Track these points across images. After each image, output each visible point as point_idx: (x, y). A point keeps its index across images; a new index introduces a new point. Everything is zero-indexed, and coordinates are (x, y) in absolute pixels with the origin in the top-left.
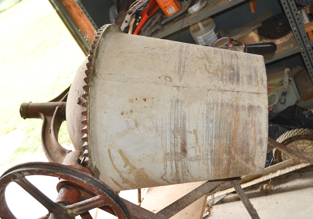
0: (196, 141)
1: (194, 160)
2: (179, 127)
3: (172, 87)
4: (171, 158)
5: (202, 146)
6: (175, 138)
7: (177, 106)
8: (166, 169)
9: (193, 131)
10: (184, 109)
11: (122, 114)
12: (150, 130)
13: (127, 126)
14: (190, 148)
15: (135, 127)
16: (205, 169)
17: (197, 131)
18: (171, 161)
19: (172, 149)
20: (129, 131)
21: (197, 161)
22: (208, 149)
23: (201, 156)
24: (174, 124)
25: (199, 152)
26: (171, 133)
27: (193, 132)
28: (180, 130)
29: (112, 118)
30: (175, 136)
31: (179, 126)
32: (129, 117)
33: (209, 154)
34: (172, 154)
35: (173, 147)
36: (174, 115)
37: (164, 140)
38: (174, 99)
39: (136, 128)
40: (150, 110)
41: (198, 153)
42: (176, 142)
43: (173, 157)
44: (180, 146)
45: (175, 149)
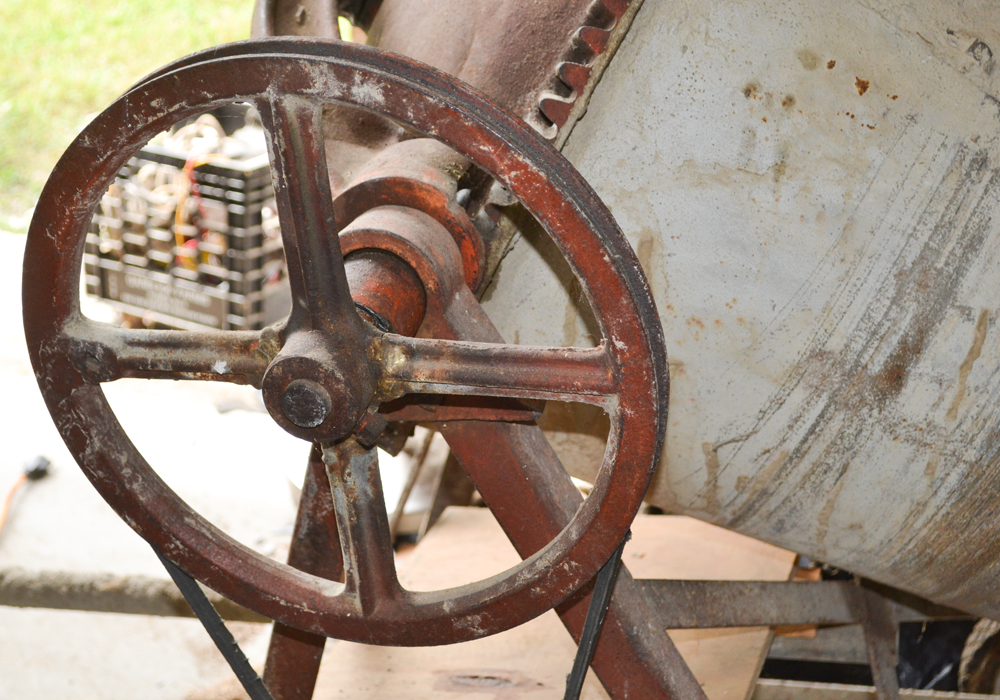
0: (966, 363)
1: (902, 438)
2: (935, 269)
3: (983, 95)
4: (824, 377)
5: (973, 394)
6: (894, 301)
7: (973, 182)
8: (767, 416)
9: (976, 314)
10: (990, 208)
11: (748, 92)
12: (820, 217)
13: (741, 154)
14: (925, 379)
15: (771, 174)
16: (912, 501)
17: (992, 321)
18: (817, 391)
19: (853, 345)
20: (734, 177)
21: (914, 446)
22: (989, 417)
23: (943, 432)
24: (927, 244)
25: (950, 411)
26: (891, 277)
27: (977, 319)
28: (931, 284)
29: (700, 85)
30: (900, 292)
31: (940, 265)
32: (768, 118)
33: (978, 442)
34: (842, 363)
35: (864, 335)
36: (941, 209)
37: (848, 288)
38: (971, 145)
39: (771, 182)
40: (860, 138)
41: (939, 417)
42: (888, 324)
43: (836, 378)
44: (892, 348)
45: (865, 348)
